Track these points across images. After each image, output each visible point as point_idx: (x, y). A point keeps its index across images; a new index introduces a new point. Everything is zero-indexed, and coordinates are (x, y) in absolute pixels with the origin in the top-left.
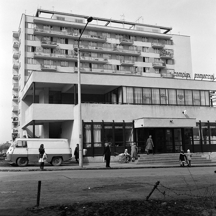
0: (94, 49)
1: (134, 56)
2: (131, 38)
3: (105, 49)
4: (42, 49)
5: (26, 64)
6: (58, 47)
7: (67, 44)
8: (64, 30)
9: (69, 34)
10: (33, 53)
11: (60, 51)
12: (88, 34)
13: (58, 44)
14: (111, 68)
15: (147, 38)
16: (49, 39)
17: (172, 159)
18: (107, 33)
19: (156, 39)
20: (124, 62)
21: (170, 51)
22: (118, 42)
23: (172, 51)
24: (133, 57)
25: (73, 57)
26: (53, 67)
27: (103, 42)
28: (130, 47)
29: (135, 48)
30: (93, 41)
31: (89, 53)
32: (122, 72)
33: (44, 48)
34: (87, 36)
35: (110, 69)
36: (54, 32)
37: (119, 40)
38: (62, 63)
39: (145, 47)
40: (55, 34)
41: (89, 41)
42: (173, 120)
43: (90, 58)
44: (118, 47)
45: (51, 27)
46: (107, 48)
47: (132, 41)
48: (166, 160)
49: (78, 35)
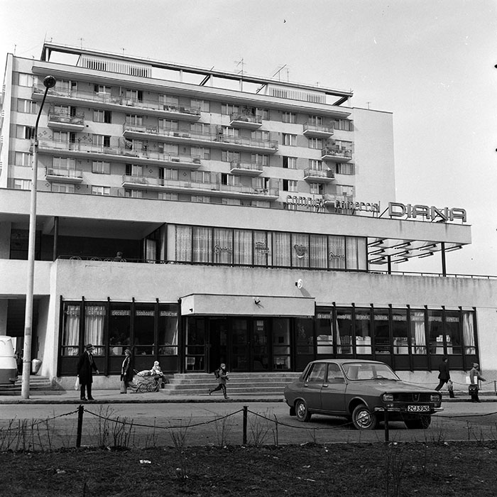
0: (170, 136)
1: (262, 153)
2: (257, 112)
3: (195, 136)
4: (50, 132)
5: (13, 166)
6: (87, 130)
7: (109, 124)
8: (103, 92)
9: (113, 102)
10: (28, 141)
11: (91, 138)
12: (157, 102)
13: (86, 122)
14: (208, 180)
15: (294, 114)
16: (67, 111)
17: (255, 385)
18: (202, 100)
19: (314, 117)
20: (238, 166)
21: (345, 145)
22: (226, 121)
23: (350, 144)
24: (260, 157)
25: (122, 153)
26: (73, 175)
27: (193, 122)
28: (253, 134)
29: (265, 136)
30: (170, 119)
31: (159, 144)
32: (232, 188)
33: (55, 130)
34: (156, 106)
35: (206, 182)
36: (79, 95)
37: (229, 116)
38: (96, 166)
39: (289, 135)
40: (80, 99)
41: (158, 117)
42: (261, 299)
43: (161, 156)
44: (226, 132)
45: (73, 84)
46: (200, 133)
47: (259, 119)
48: (241, 386)
49: (135, 104)
